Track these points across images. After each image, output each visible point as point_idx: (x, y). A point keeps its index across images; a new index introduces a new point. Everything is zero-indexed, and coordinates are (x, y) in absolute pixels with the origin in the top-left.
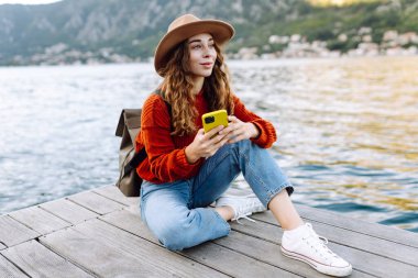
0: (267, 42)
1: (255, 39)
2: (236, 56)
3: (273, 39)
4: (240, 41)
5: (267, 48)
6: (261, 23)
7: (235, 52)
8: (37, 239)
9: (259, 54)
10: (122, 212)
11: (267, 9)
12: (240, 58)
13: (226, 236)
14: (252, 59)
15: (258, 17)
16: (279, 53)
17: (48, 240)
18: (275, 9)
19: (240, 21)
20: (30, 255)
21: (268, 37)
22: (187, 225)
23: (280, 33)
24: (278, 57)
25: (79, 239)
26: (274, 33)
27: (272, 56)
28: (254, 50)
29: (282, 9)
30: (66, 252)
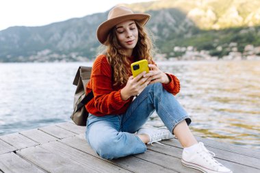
0: (172, 51)
1: (165, 48)
3: (176, 49)
5: (172, 54)
6: (169, 39)
8: (15, 152)
9: (168, 57)
10: (74, 138)
11: (173, 31)
13: (143, 153)
14: (163, 60)
15: (167, 36)
16: (180, 57)
17: (22, 152)
18: (177, 31)
20: (8, 161)
21: (173, 47)
22: (116, 141)
23: (180, 46)
24: (179, 60)
25: (43, 152)
26: (177, 45)
27: (175, 59)
28: (165, 55)
29: (181, 31)
30: (33, 160)
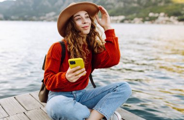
0: (147, 16)
1: (142, 14)
2: (132, 21)
3: (151, 14)
4: (135, 15)
5: (147, 18)
6: (146, 7)
7: (132, 19)
9: (144, 21)
12: (134, 23)
14: (139, 23)
15: (144, 3)
16: (153, 21)
19: (135, 5)
21: (149, 13)
23: (154, 12)
24: (152, 23)
26: (151, 12)
27: (150, 22)
28: (141, 19)
